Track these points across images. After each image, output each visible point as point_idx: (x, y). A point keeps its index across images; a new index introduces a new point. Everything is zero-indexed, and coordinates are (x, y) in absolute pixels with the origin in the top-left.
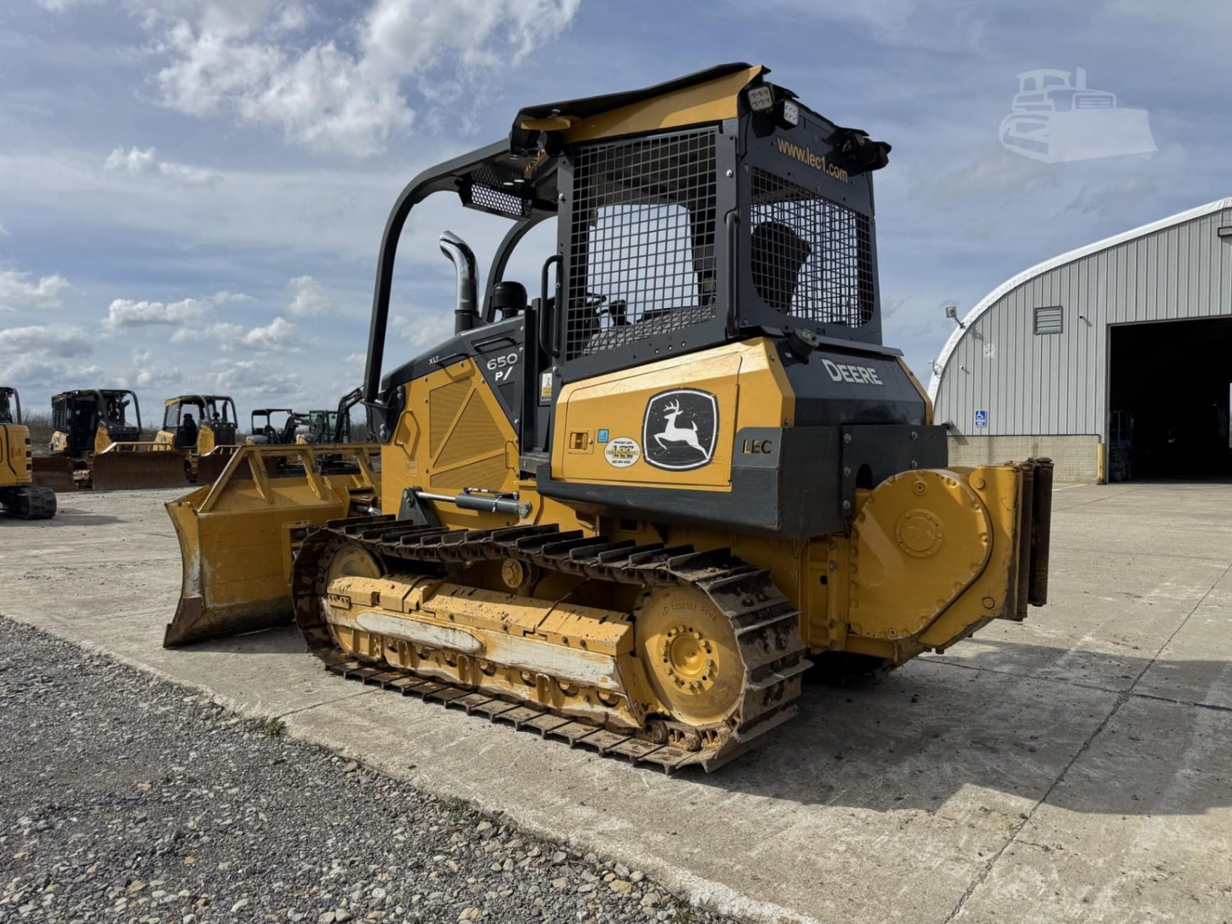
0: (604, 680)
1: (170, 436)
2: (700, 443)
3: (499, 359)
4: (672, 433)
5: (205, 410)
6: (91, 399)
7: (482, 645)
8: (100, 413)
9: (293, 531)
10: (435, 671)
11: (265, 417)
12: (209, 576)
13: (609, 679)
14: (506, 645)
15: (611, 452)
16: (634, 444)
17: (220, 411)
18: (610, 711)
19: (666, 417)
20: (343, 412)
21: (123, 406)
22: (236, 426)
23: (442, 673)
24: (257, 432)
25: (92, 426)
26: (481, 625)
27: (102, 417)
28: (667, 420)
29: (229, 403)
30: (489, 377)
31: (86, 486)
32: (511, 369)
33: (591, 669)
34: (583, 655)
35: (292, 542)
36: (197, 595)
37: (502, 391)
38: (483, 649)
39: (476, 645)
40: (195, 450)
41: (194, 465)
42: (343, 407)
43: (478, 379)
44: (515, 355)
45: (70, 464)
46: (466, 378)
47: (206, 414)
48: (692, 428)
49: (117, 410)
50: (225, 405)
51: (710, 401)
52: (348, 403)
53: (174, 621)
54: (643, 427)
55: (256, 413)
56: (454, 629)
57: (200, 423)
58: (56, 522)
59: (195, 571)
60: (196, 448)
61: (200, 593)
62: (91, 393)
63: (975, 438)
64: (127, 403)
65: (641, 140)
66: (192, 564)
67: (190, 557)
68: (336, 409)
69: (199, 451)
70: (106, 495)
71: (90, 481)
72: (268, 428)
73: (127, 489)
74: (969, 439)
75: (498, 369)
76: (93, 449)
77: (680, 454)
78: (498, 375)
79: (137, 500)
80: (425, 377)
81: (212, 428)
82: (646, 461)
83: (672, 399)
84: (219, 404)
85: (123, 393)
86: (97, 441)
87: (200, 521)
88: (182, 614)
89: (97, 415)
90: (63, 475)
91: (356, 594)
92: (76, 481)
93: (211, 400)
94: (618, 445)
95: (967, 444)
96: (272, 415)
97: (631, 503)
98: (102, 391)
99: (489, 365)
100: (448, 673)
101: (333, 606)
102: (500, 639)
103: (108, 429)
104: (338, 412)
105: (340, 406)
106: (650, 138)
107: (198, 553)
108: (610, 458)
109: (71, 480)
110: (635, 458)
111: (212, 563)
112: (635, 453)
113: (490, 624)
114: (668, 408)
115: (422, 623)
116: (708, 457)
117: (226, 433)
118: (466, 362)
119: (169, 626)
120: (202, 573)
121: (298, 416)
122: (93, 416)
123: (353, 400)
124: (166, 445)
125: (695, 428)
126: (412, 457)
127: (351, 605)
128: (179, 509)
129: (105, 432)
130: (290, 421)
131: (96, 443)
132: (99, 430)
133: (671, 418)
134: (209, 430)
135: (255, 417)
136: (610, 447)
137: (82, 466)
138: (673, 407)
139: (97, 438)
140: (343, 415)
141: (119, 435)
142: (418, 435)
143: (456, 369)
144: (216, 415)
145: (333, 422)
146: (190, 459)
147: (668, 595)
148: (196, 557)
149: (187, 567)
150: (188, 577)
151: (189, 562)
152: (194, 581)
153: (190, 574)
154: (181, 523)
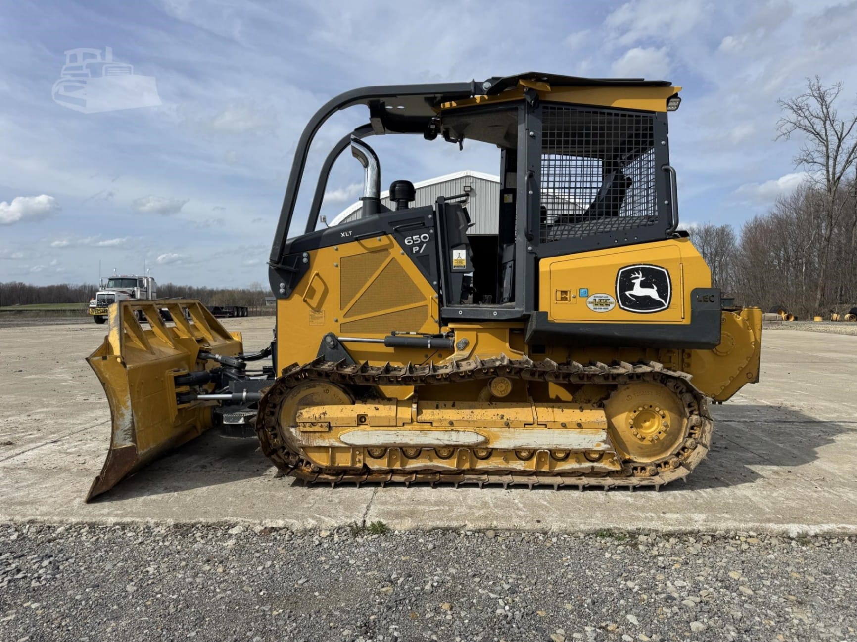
0: (598, 445)
2: (660, 296)
3: (414, 237)
4: (638, 291)
7: (486, 439)
9: (176, 378)
10: (425, 466)
13: (602, 444)
14: (509, 436)
15: (591, 303)
16: (609, 297)
18: (595, 464)
19: (633, 281)
23: (434, 466)
26: (486, 424)
28: (634, 283)
30: (408, 250)
32: (425, 245)
33: (587, 440)
34: (580, 432)
35: (176, 388)
36: (128, 444)
37: (420, 261)
38: (487, 441)
39: (481, 439)
43: (397, 252)
44: (427, 236)
46: (385, 249)
48: (653, 288)
51: (664, 272)
53: (102, 473)
54: (616, 287)
56: (458, 431)
59: (126, 421)
61: (132, 441)
65: (599, 110)
66: (122, 415)
67: (118, 409)
75: (414, 245)
77: (645, 303)
78: (415, 249)
80: (335, 247)
82: (621, 308)
83: (637, 270)
87: (130, 372)
88: (112, 465)
91: (332, 418)
94: (597, 299)
97: (616, 334)
99: (406, 241)
100: (440, 465)
101: (304, 432)
102: (503, 432)
106: (606, 111)
107: (129, 403)
108: (591, 307)
110: (612, 306)
112: (611, 303)
113: (494, 424)
114: (633, 276)
115: (421, 431)
116: (666, 305)
118: (384, 238)
119: (98, 479)
120: (132, 422)
125: (655, 288)
126: (317, 310)
127: (330, 428)
128: (103, 363)
133: (637, 282)
136: (591, 299)
138: (637, 275)
142: (326, 292)
143: (373, 243)
147: (628, 388)
148: (126, 408)
149: (115, 418)
150: (118, 428)
151: (118, 413)
152: (125, 431)
153: (120, 425)
154: (107, 376)
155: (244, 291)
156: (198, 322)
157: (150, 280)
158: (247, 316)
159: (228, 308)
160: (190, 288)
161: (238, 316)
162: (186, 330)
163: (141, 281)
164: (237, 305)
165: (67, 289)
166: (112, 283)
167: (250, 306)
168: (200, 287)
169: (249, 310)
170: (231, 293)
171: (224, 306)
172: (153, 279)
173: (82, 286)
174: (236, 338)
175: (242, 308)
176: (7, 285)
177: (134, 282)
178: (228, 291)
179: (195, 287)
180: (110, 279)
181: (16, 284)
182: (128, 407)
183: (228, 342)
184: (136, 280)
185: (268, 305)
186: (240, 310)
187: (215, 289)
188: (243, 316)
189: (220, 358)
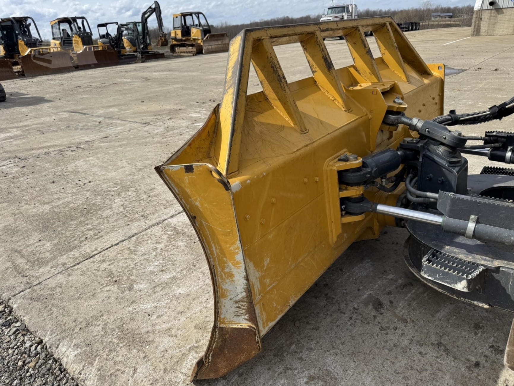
1: (58, 42)
5: (72, 26)
6: (9, 23)
8: (17, 32)
9: (341, 174)
11: (105, 28)
12: (257, 286)
17: (81, 25)
20: (144, 21)
21: (28, 26)
22: (91, 34)
24: (102, 37)
25: (15, 40)
27: (19, 34)
29: (85, 21)
31: (22, 75)
35: (340, 189)
36: (243, 323)
40: (73, 50)
41: (75, 59)
42: (144, 19)
45: (9, 63)
47: (74, 28)
49: (26, 29)
50: (83, 21)
52: (146, 16)
55: (100, 26)
57: (72, 34)
58: (8, 104)
59: (238, 287)
60: (73, 49)
61: (249, 320)
62: (8, 20)
63: (508, 10)
64: (30, 24)
66: (231, 275)
68: (140, 21)
69: (75, 50)
70: (34, 80)
71: (23, 71)
72: (108, 34)
73: (44, 75)
74: (504, 11)
76: (19, 53)
79: (52, 82)
81: (79, 36)
84: (79, 21)
85: (26, 18)
86: (20, 49)
88: (220, 348)
89: (16, 33)
90: (7, 69)
92: (16, 72)
93: (75, 19)
95: (503, 13)
96: (108, 26)
98: (14, 18)
103: (24, 41)
104: (141, 22)
105: (142, 18)
107: (239, 257)
109: (12, 72)
111: (258, 265)
117: (87, 39)
120: (249, 290)
121: (122, 25)
122: (14, 34)
123: (149, 14)
124: (57, 48)
128: (187, 177)
129: (23, 43)
130: (119, 29)
131: (20, 50)
132: (19, 42)
134: (78, 37)
135: (99, 28)
137: (16, 64)
139: (20, 47)
140: (144, 24)
141: (30, 44)
144: (79, 28)
145: (140, 28)
146: (71, 55)
148: (236, 264)
149: (219, 279)
150: (224, 296)
151: (223, 270)
152: (237, 302)
153: (227, 290)
154: (197, 204)
155: (416, 10)
156: (387, 52)
157: (354, 6)
158: (419, 29)
159: (405, 24)
160: (380, 11)
161: (412, 30)
162: (368, 71)
163: (348, 8)
164: (411, 22)
165: (310, 18)
166: (330, 10)
167: (421, 21)
168: (387, 10)
169: (421, 24)
170: (407, 12)
171: (402, 23)
172: (356, 6)
173: (317, 16)
174: (436, 73)
175: (416, 23)
176: (281, 18)
177: (344, 9)
178: (405, 11)
179: (384, 10)
180: (329, 9)
181: (285, 18)
182: (238, 263)
183: (426, 81)
184: (344, 7)
185: (433, 19)
186: (414, 24)
187: (396, 10)
188: (416, 30)
189: (420, 125)
